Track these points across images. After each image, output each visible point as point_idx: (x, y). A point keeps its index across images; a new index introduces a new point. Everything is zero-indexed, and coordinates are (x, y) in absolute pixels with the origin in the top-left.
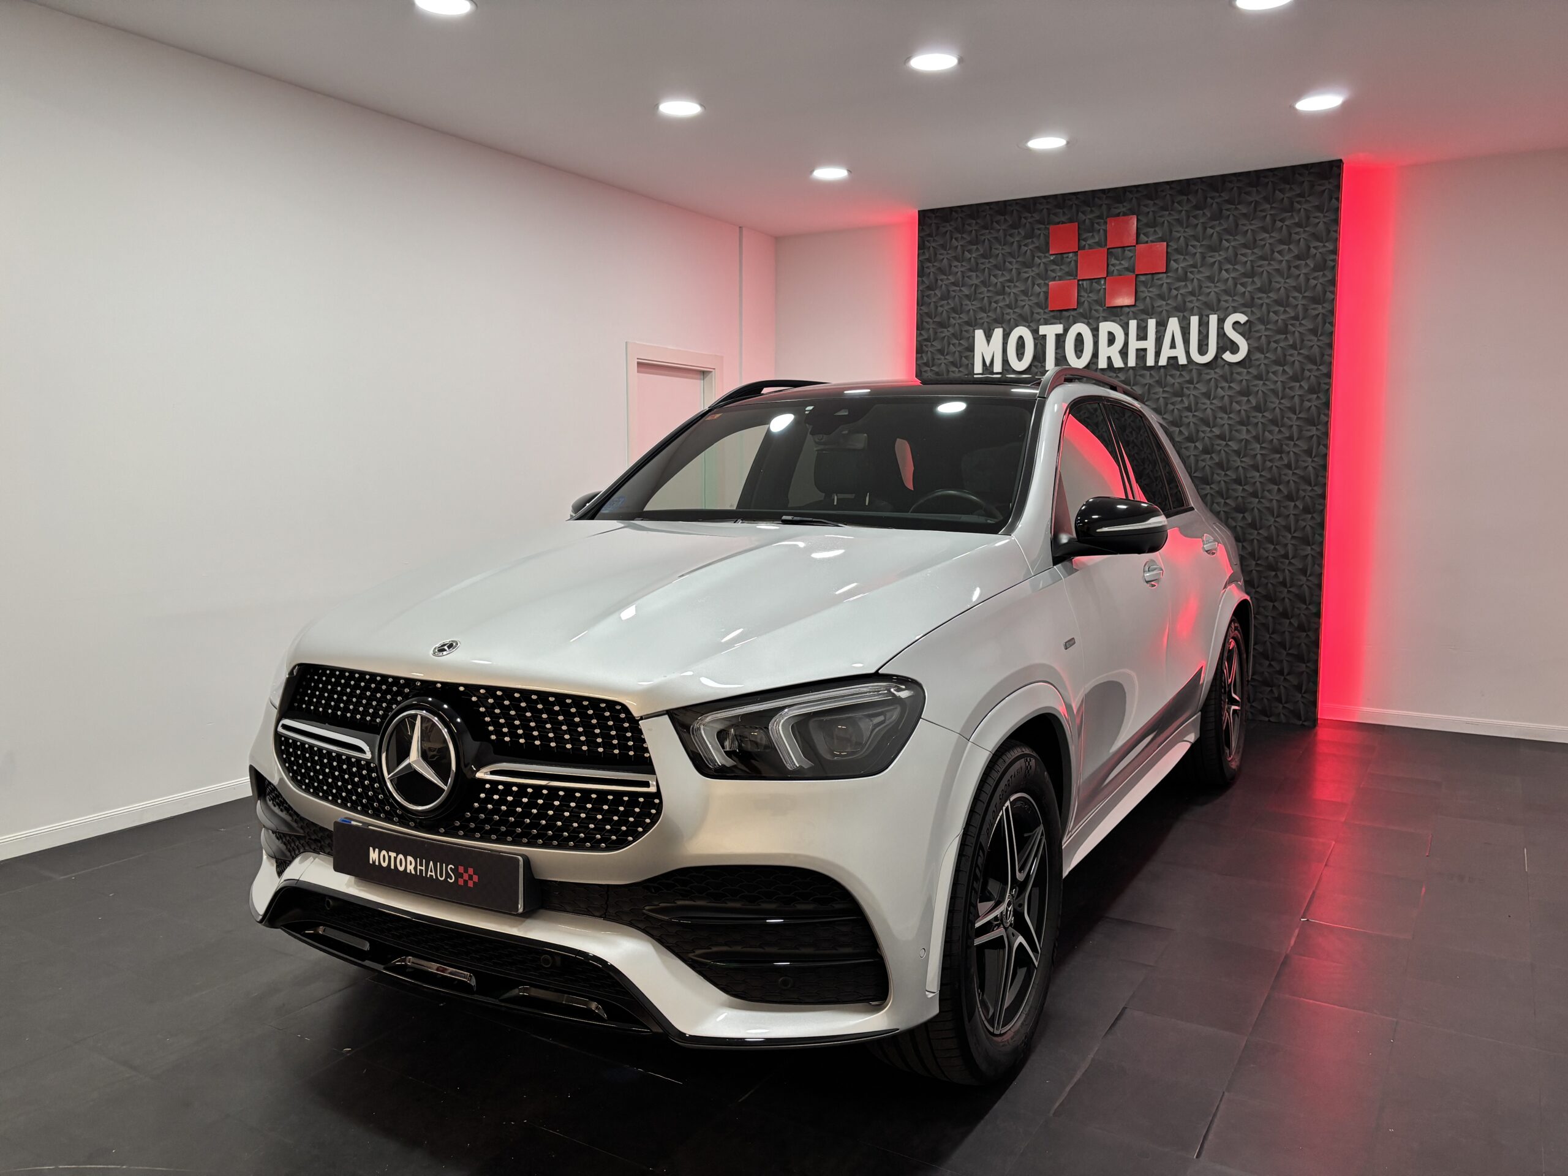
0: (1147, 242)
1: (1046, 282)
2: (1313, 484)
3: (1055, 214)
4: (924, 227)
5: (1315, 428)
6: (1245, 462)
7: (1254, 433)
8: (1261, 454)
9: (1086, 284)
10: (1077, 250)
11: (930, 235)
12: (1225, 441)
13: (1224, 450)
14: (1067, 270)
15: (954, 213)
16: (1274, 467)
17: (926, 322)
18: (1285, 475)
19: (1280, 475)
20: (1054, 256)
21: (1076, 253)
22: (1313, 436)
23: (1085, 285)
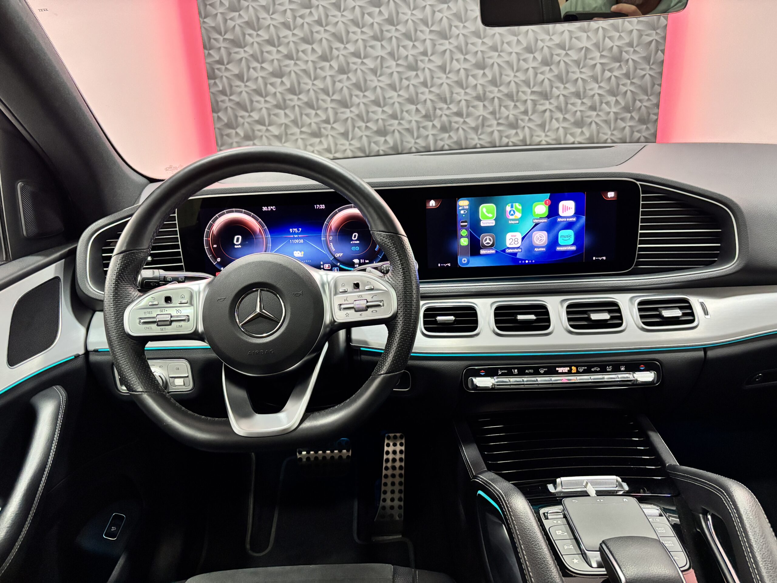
2: (649, 93)
5: (655, 32)
6: (584, 73)
7: (595, 41)
8: (601, 63)
12: (565, 49)
13: (564, 61)
16: (613, 78)
18: (623, 85)
19: (618, 85)
22: (652, 41)
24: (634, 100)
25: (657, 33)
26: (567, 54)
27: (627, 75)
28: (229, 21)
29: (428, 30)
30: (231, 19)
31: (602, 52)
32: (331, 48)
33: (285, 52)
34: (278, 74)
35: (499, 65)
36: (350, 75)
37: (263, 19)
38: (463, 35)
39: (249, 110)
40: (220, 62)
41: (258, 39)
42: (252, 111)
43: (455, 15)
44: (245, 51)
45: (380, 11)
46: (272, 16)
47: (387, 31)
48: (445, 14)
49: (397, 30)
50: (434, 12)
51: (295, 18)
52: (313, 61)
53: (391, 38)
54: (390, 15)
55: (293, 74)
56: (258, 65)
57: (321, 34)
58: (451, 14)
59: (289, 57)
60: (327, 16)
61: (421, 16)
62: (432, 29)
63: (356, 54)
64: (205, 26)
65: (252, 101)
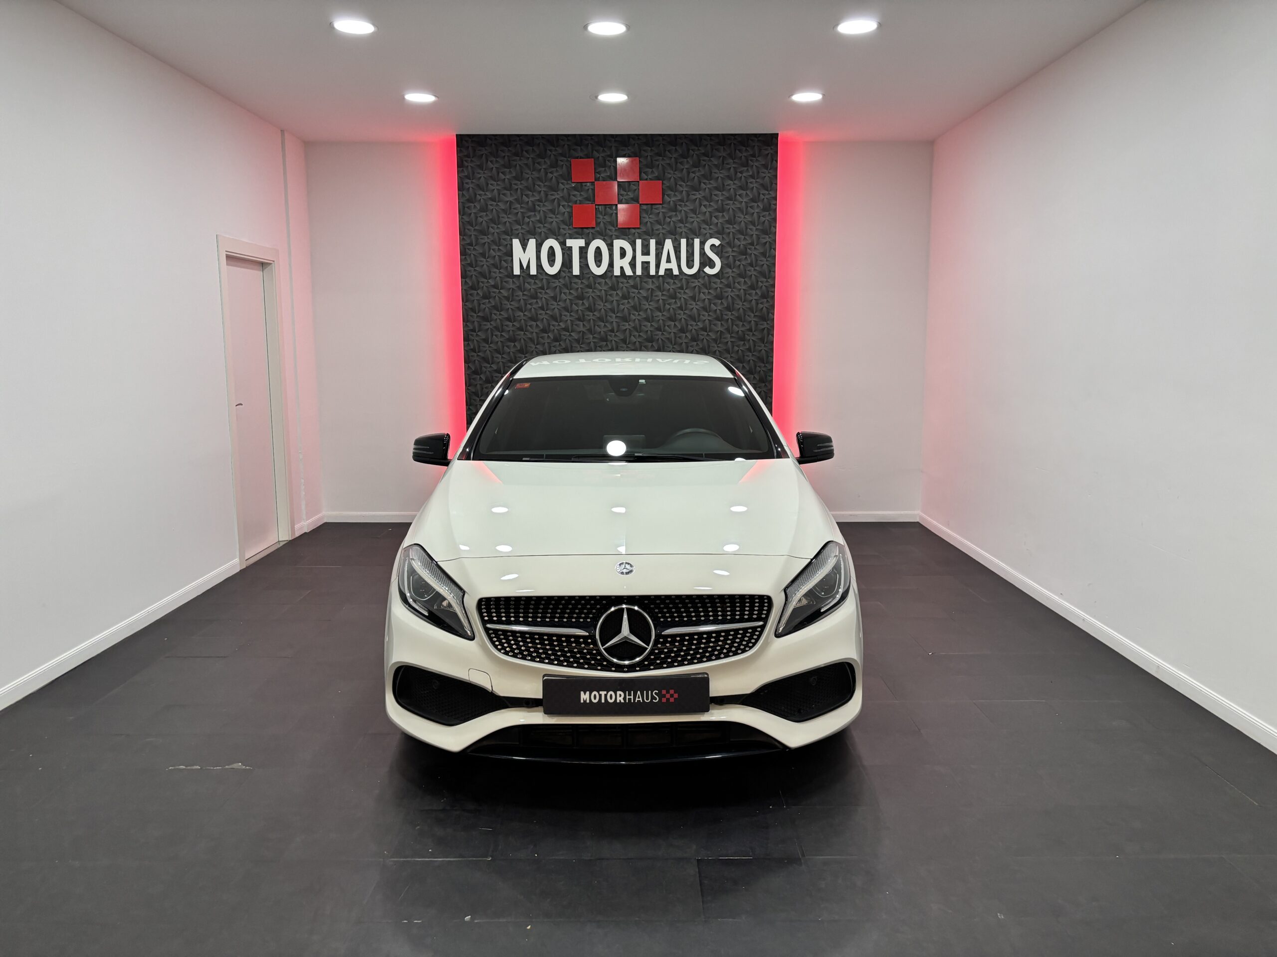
0: (647, 180)
1: (569, 204)
2: (765, 361)
3: (573, 150)
4: (461, 149)
5: (765, 323)
6: (720, 346)
7: (726, 327)
8: (731, 341)
9: (602, 208)
10: (594, 181)
11: (468, 156)
12: (706, 332)
13: (706, 339)
14: (585, 196)
15: (488, 140)
16: (740, 350)
17: (468, 229)
18: (747, 355)
19: (744, 355)
20: (575, 184)
21: (593, 183)
22: (765, 328)
23: (600, 209)
24: (755, 366)
25: (767, 324)
26: (708, 335)
27: (749, 350)
28: (482, 305)
29: (614, 316)
30: (483, 304)
31: (732, 333)
32: (549, 325)
33: (518, 326)
34: (513, 340)
35: (661, 339)
36: (561, 343)
37: (505, 304)
38: (638, 320)
39: (491, 363)
40: (473, 330)
41: (500, 317)
42: (492, 364)
43: (632, 306)
44: (491, 324)
45: (583, 303)
46: (511, 303)
47: (587, 315)
48: (626, 306)
49: (593, 314)
50: (618, 305)
51: (526, 305)
52: (536, 333)
53: (590, 320)
54: (590, 305)
55: (522, 341)
56: (499, 333)
57: (543, 315)
58: (630, 306)
59: (521, 329)
60: (548, 304)
61: (610, 307)
62: (617, 315)
63: (566, 329)
64: (466, 307)
65: (493, 357)
